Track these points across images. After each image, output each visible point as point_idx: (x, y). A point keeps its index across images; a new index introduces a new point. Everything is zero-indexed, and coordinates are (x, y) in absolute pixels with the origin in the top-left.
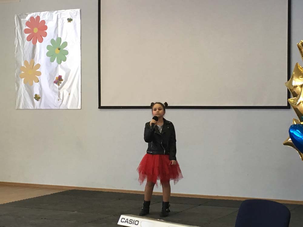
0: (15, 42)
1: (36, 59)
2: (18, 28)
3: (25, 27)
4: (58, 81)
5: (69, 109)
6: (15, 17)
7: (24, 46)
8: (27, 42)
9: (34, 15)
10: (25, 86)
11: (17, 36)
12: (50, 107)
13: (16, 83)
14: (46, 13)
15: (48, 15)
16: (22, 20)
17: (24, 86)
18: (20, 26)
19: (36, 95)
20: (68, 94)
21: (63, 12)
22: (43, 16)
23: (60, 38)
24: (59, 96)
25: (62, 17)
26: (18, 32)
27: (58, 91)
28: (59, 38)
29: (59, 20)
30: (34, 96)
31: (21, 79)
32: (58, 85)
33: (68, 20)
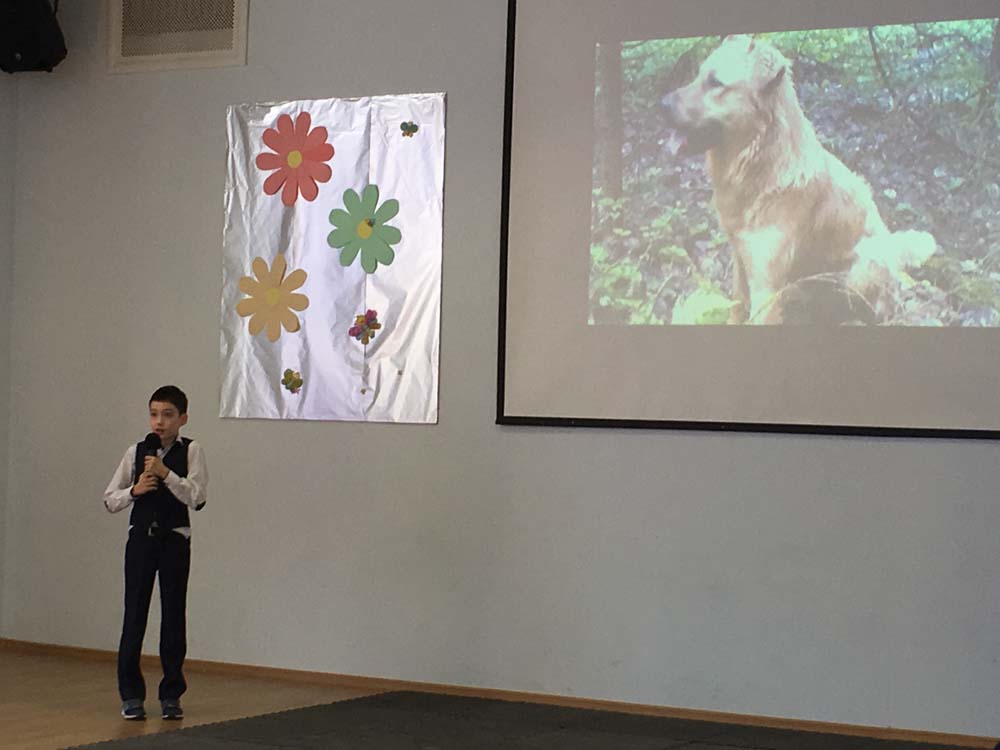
0: (226, 195)
1: (294, 253)
2: (235, 152)
3: (259, 148)
4: (364, 330)
5: (396, 421)
6: (229, 115)
7: (256, 212)
8: (263, 199)
9: (292, 109)
10: (253, 343)
11: (231, 176)
12: (334, 414)
13: (225, 332)
14: (333, 103)
15: (337, 111)
16: (251, 123)
17: (249, 343)
18: (242, 146)
19: (289, 373)
20: (396, 372)
21: (388, 100)
22: (320, 113)
23: (376, 187)
24: (365, 380)
25: (382, 118)
26: (237, 163)
27: (362, 363)
28: (372, 186)
29: (372, 127)
30: (283, 377)
31: (239, 318)
32: (366, 342)
33: (402, 128)
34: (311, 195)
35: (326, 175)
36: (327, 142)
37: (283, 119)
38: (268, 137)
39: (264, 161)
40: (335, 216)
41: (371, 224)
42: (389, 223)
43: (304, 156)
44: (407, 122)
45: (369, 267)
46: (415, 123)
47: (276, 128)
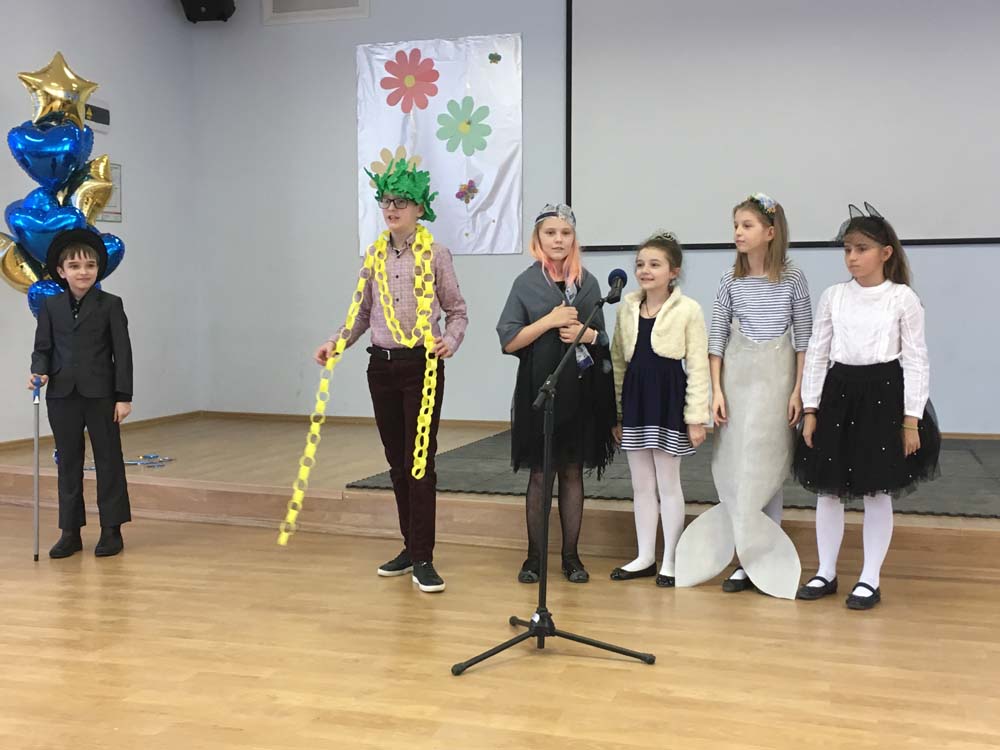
3: (382, 74)
4: (466, 194)
6: (358, 52)
8: (386, 108)
9: (406, 48)
16: (374, 57)
18: (369, 73)
21: (478, 39)
23: (472, 98)
24: (468, 227)
27: (465, 216)
28: (468, 97)
32: (467, 202)
33: (490, 58)
34: (423, 105)
35: (434, 91)
36: (434, 68)
37: (400, 55)
38: (389, 66)
39: (385, 83)
40: (441, 118)
41: (469, 123)
42: (482, 122)
43: (417, 79)
44: (493, 53)
45: (469, 153)
46: (499, 54)
47: (395, 61)
